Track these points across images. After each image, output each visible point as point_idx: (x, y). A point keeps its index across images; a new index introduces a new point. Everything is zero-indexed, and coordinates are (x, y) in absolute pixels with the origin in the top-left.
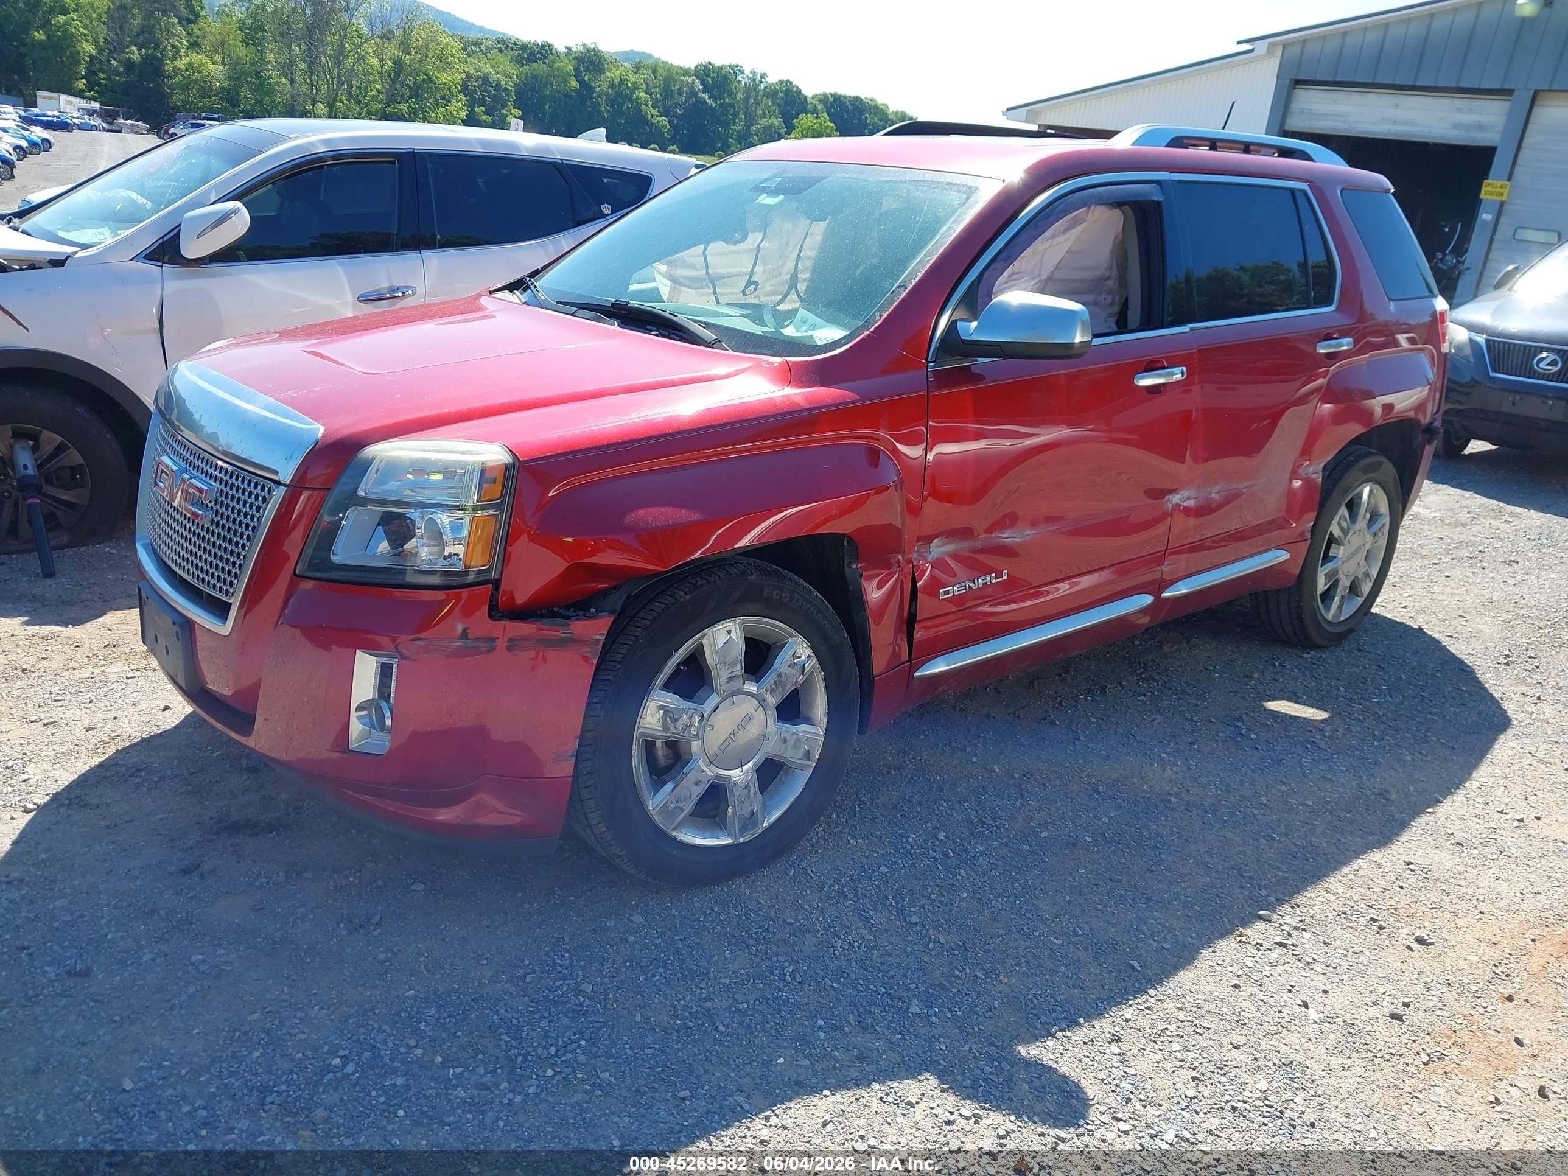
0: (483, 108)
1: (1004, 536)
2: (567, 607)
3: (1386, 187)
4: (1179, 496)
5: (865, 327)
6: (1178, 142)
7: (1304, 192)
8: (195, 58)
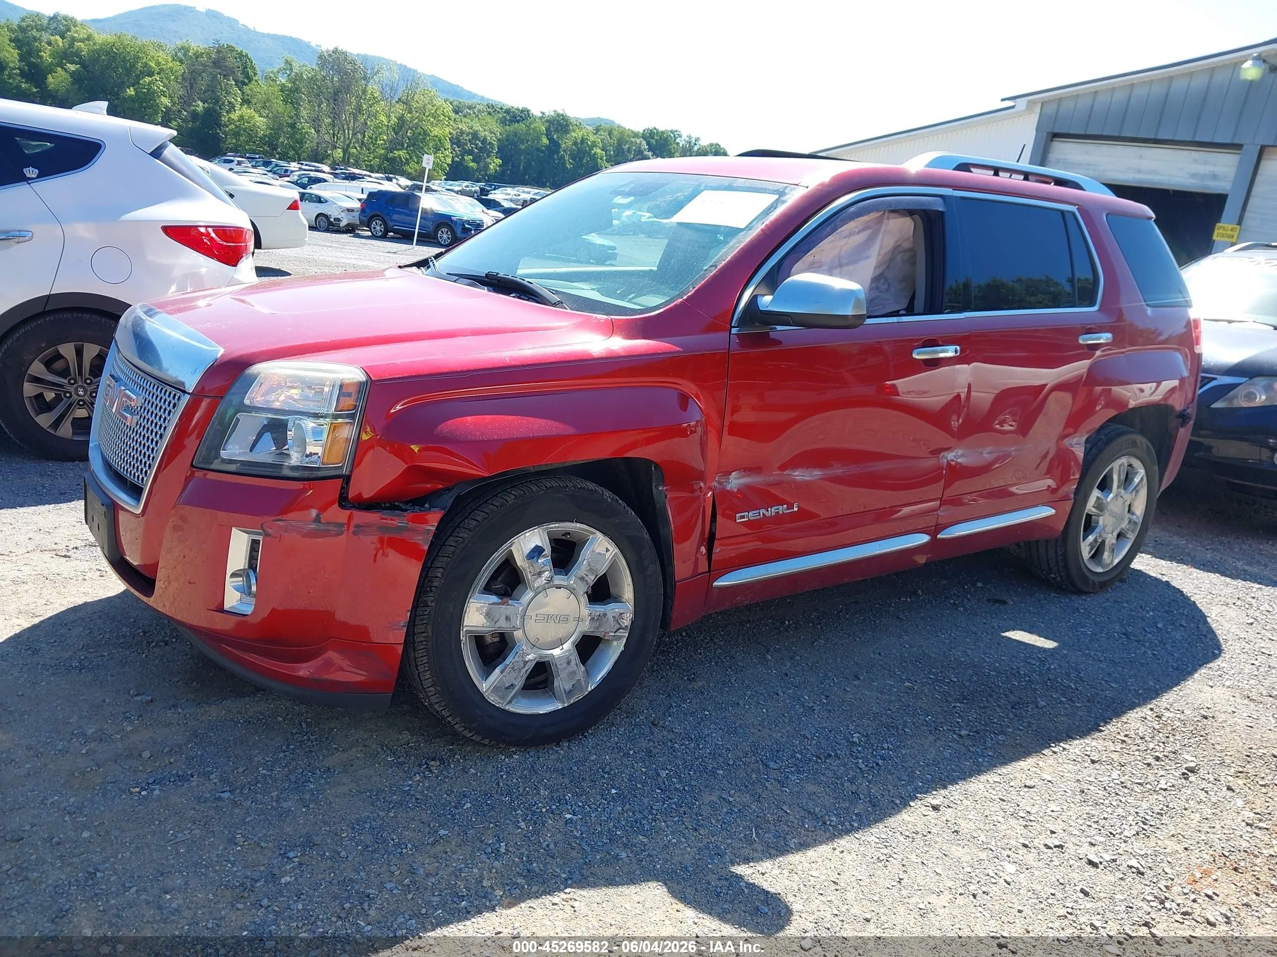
0: (471, 157)
1: (795, 474)
2: (406, 503)
3: (1150, 216)
4: (954, 454)
5: (680, 296)
6: (964, 167)
7: (1074, 214)
8: (246, 111)
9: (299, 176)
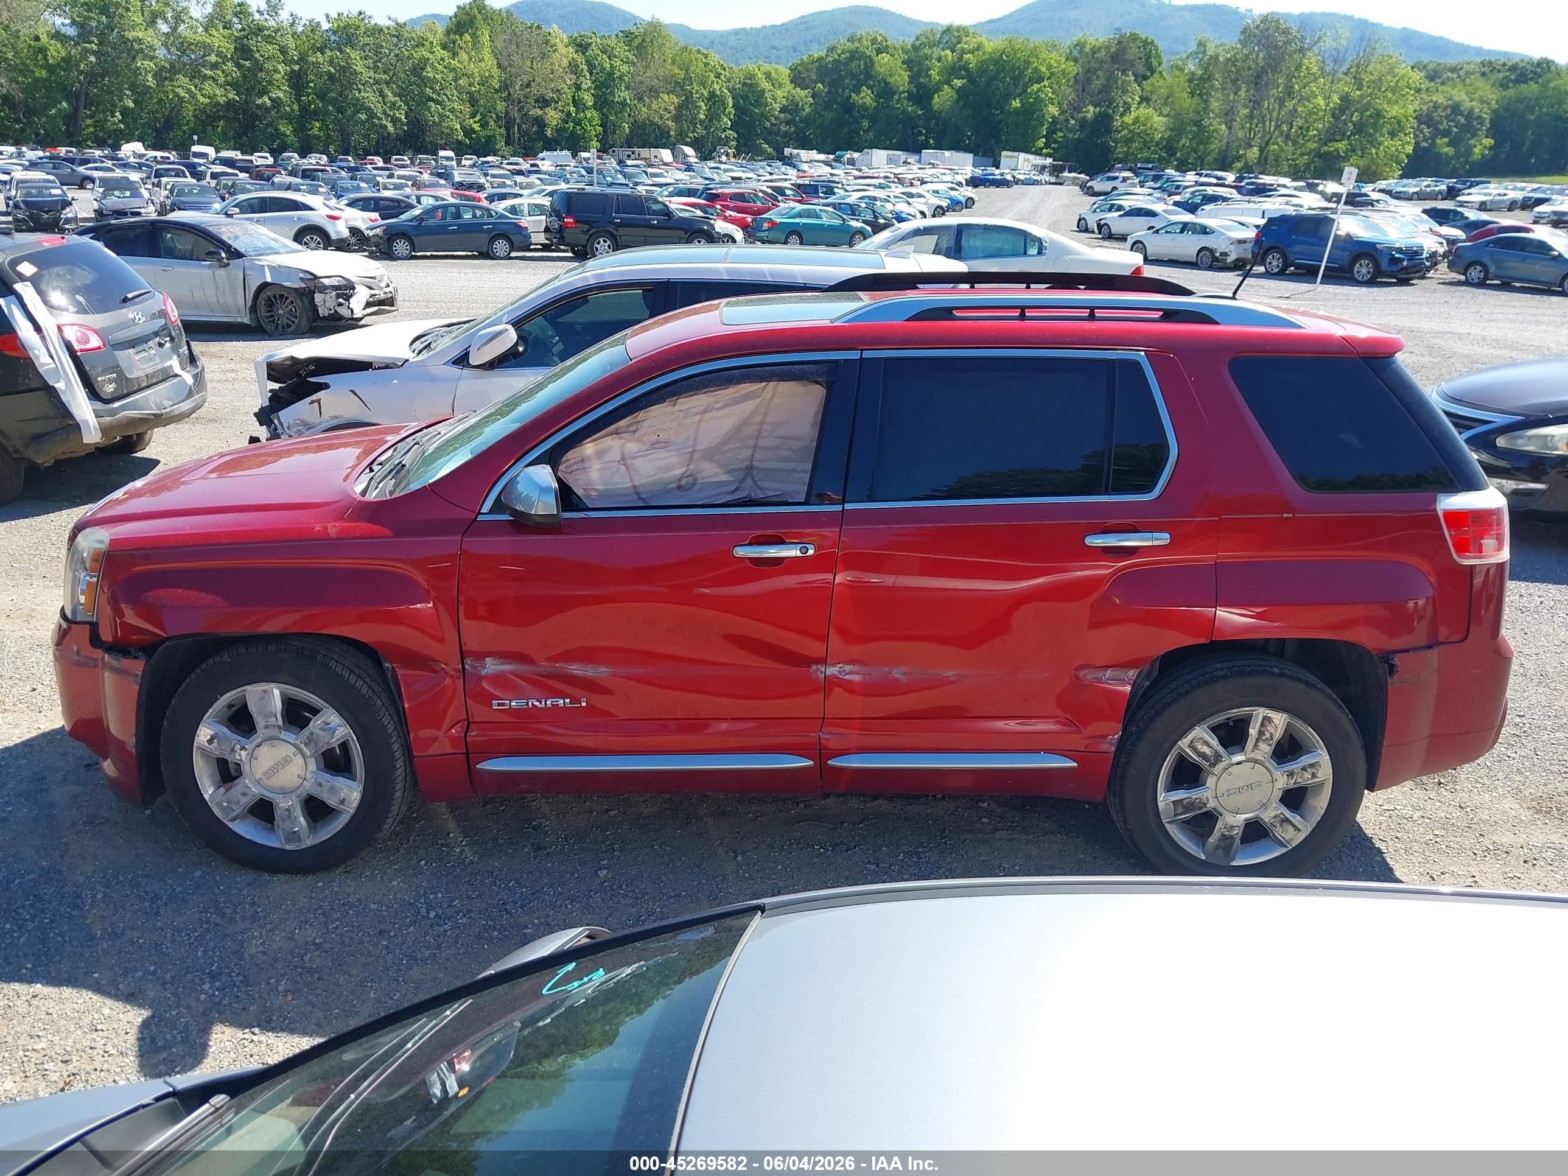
0: (1446, 140)
4: (837, 669)
8: (1144, 111)
9: (1192, 193)
